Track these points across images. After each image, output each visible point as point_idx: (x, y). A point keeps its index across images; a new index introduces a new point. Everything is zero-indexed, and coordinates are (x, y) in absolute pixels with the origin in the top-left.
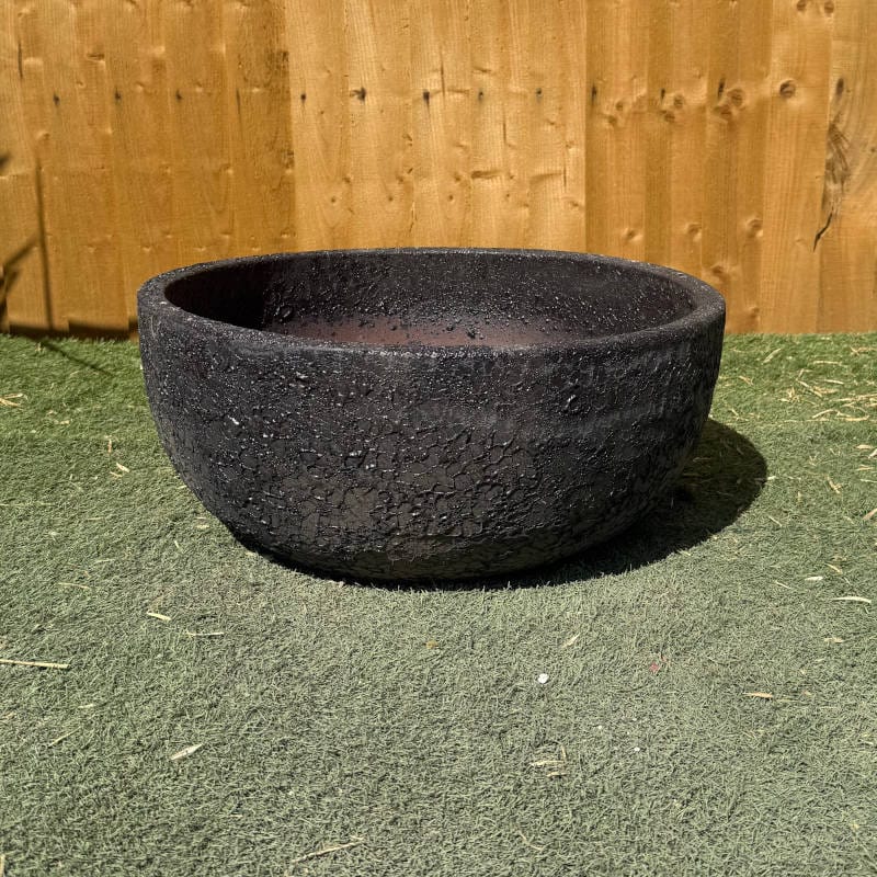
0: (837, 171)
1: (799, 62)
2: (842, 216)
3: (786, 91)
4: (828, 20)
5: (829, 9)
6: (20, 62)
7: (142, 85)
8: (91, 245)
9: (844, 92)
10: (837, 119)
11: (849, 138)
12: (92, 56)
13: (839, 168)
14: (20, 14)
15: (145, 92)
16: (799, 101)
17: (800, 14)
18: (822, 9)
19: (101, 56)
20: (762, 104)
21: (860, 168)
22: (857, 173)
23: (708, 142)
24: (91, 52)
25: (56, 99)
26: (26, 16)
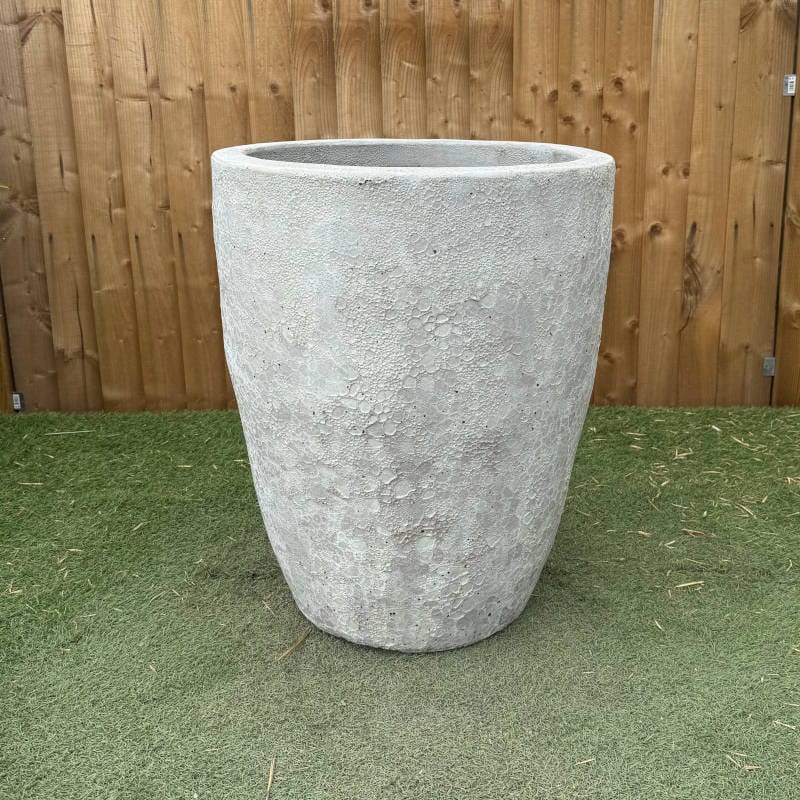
0: (692, 286)
1: (664, 210)
2: (696, 319)
3: (655, 230)
4: (684, 181)
5: (686, 174)
6: (110, 212)
7: (196, 226)
8: (160, 338)
9: (697, 232)
10: (692, 250)
11: (701, 265)
12: (160, 207)
13: (694, 284)
14: (110, 178)
15: (199, 232)
16: (667, 237)
17: (664, 177)
18: (681, 174)
19: (167, 208)
20: (640, 240)
21: (709, 284)
22: (707, 288)
24: (160, 203)
25: (137, 237)
26: (115, 180)
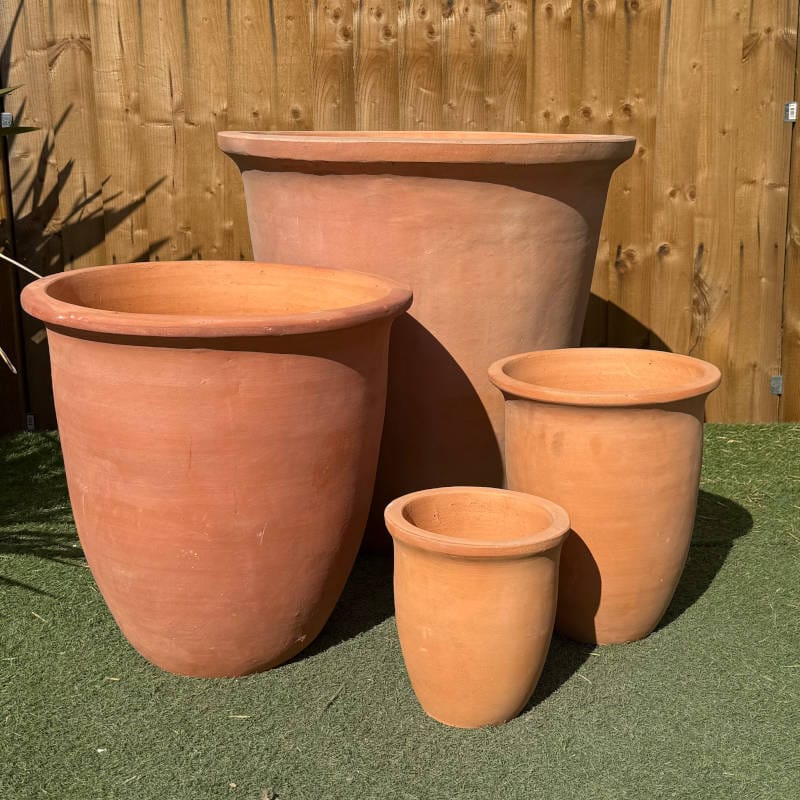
0: (699, 306)
1: (672, 231)
2: (705, 338)
3: (663, 251)
4: (692, 203)
5: (693, 196)
6: (132, 233)
7: (215, 247)
9: (704, 253)
10: (700, 270)
11: (709, 284)
12: (181, 228)
13: (703, 304)
14: (133, 200)
15: (218, 252)
16: (673, 258)
17: (671, 199)
18: (688, 196)
19: (188, 229)
20: (648, 260)
21: (717, 303)
22: (714, 307)
23: (611, 286)
24: (181, 224)
